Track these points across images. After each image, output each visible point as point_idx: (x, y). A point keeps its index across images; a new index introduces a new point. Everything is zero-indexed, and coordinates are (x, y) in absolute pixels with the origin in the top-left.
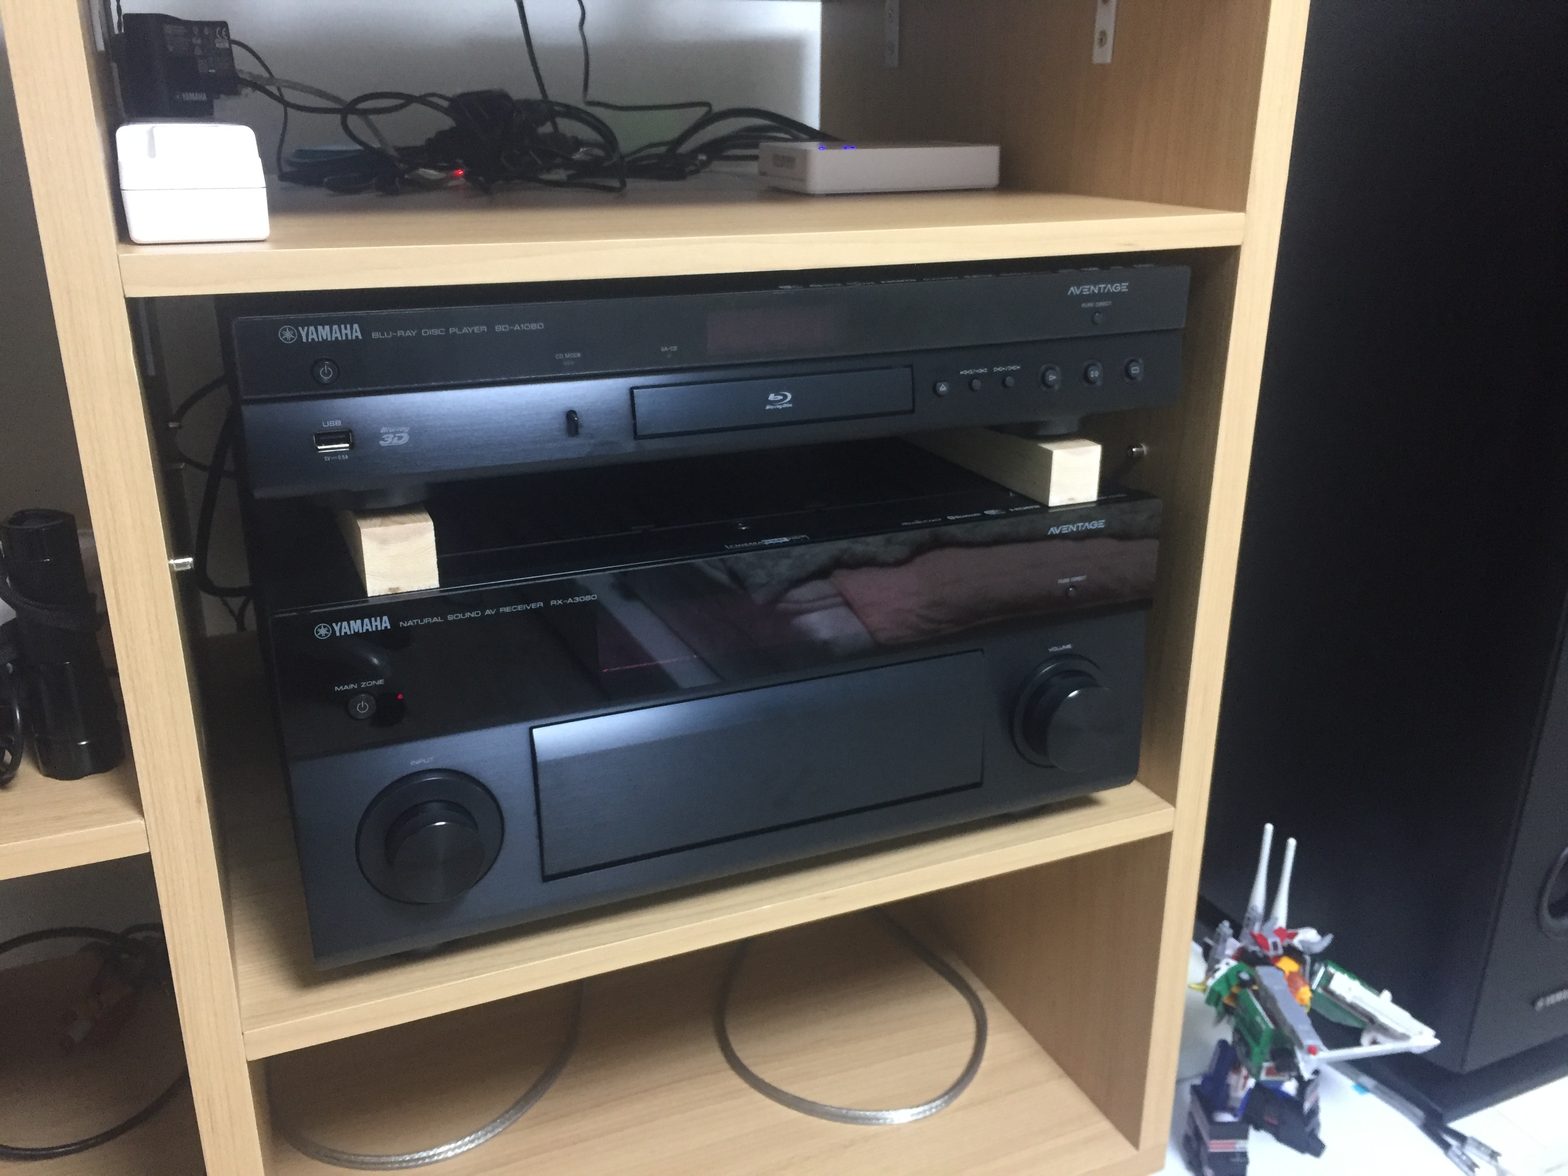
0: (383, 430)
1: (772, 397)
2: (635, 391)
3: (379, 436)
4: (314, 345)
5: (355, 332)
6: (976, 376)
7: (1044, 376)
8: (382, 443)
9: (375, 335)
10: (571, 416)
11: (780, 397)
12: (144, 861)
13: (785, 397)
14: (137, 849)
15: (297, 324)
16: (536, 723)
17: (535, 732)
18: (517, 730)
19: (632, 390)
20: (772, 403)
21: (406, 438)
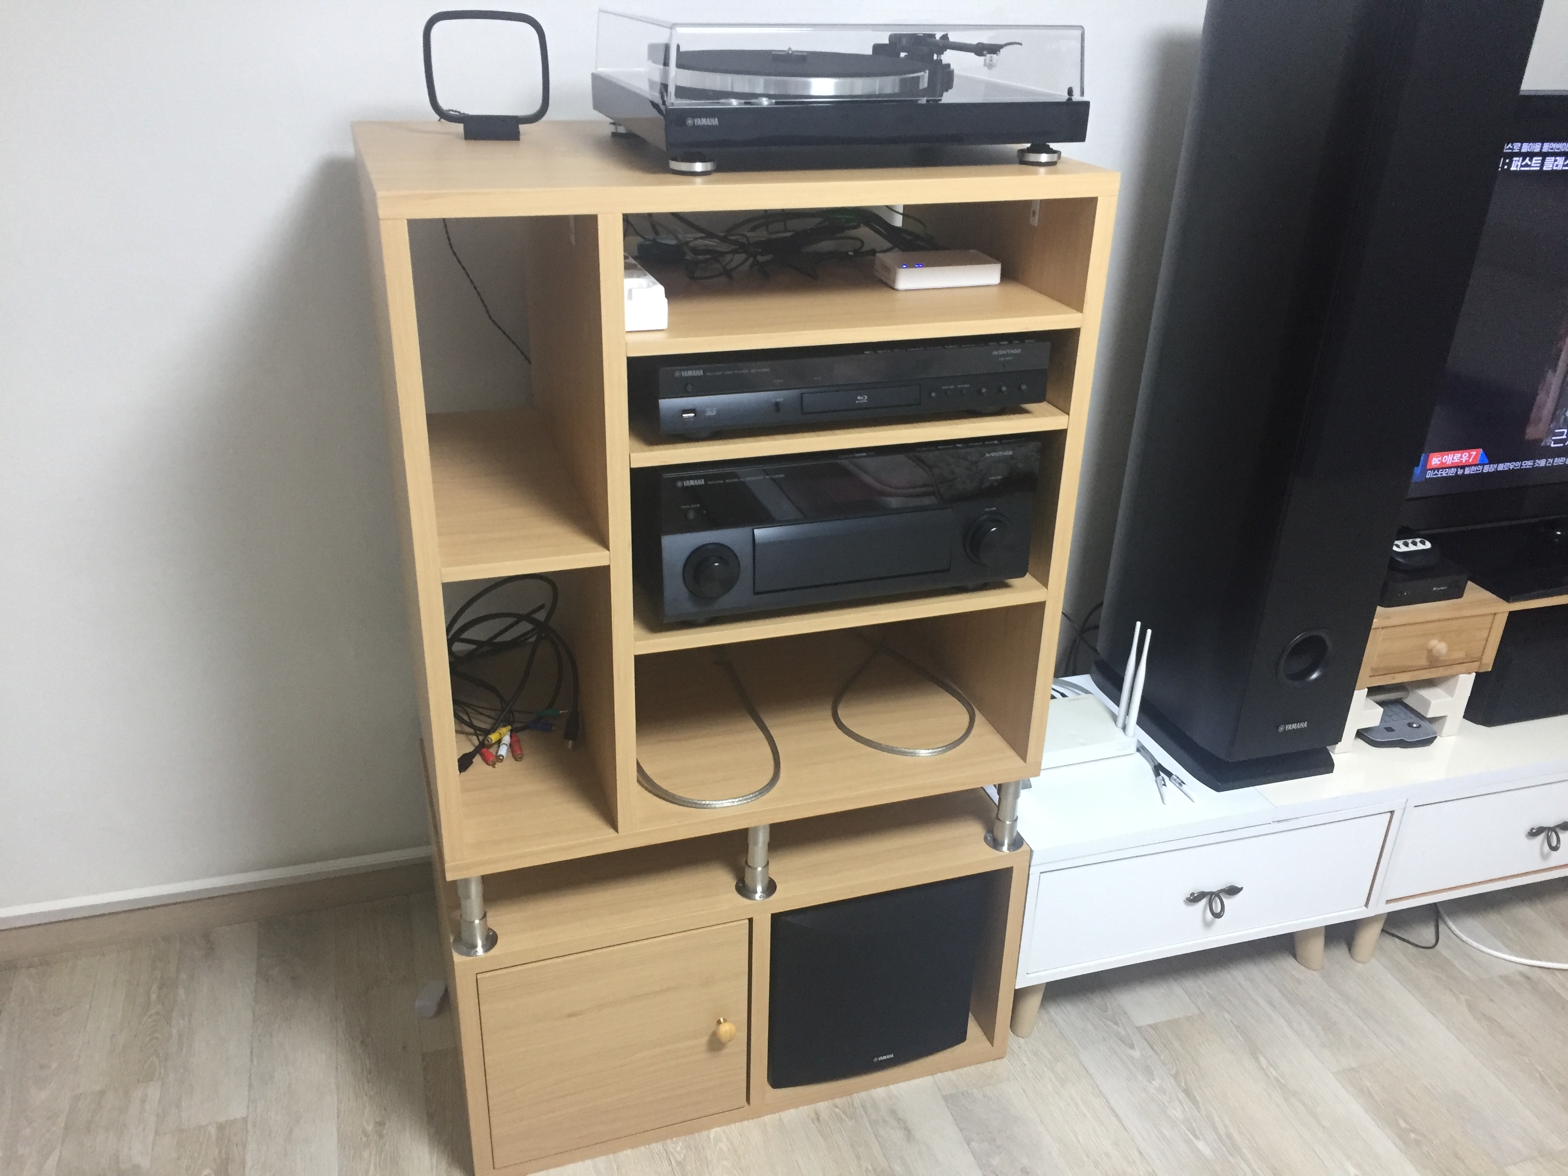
0: (707, 409)
1: (859, 398)
2: (803, 395)
3: (705, 412)
4: (686, 378)
5: (700, 373)
6: (949, 389)
7: (980, 389)
8: (706, 414)
9: (708, 374)
10: (777, 404)
11: (862, 398)
12: (607, 568)
13: (864, 398)
14: (605, 563)
15: (681, 370)
16: (756, 527)
17: (755, 530)
18: (747, 530)
19: (802, 394)
20: (859, 400)
21: (715, 413)
